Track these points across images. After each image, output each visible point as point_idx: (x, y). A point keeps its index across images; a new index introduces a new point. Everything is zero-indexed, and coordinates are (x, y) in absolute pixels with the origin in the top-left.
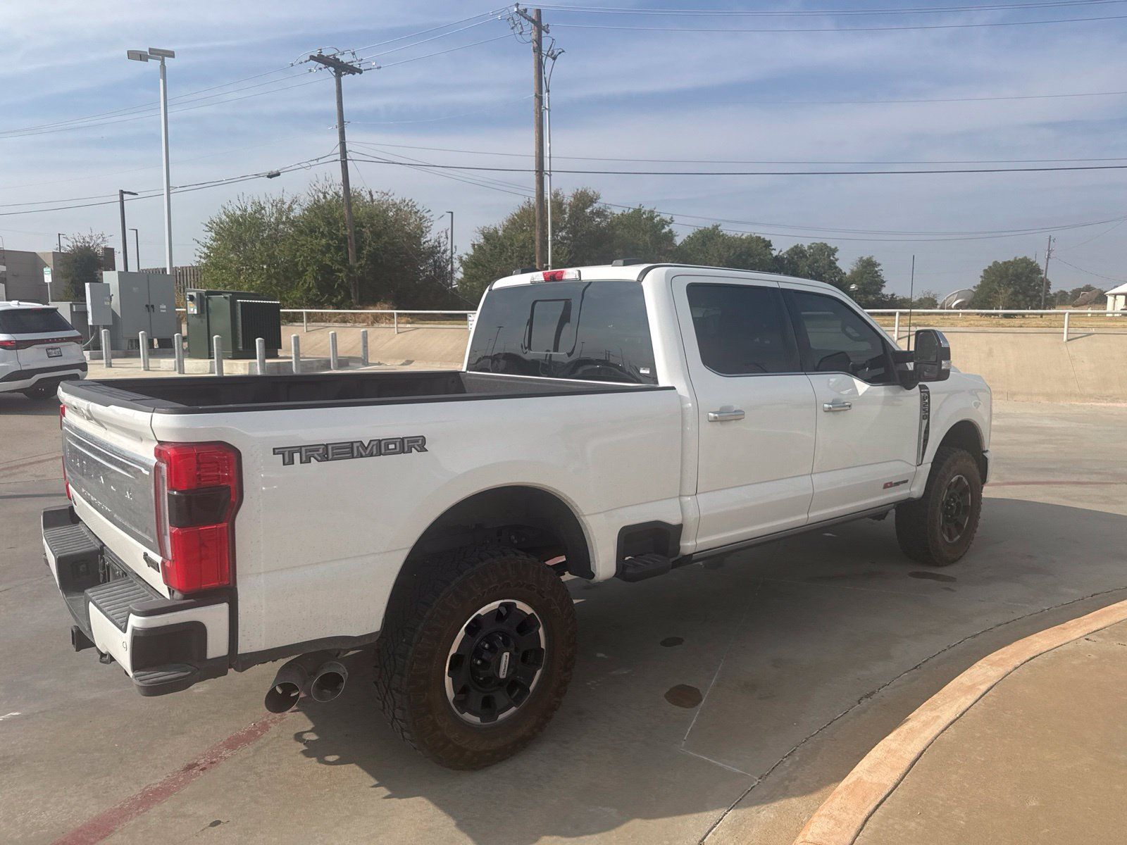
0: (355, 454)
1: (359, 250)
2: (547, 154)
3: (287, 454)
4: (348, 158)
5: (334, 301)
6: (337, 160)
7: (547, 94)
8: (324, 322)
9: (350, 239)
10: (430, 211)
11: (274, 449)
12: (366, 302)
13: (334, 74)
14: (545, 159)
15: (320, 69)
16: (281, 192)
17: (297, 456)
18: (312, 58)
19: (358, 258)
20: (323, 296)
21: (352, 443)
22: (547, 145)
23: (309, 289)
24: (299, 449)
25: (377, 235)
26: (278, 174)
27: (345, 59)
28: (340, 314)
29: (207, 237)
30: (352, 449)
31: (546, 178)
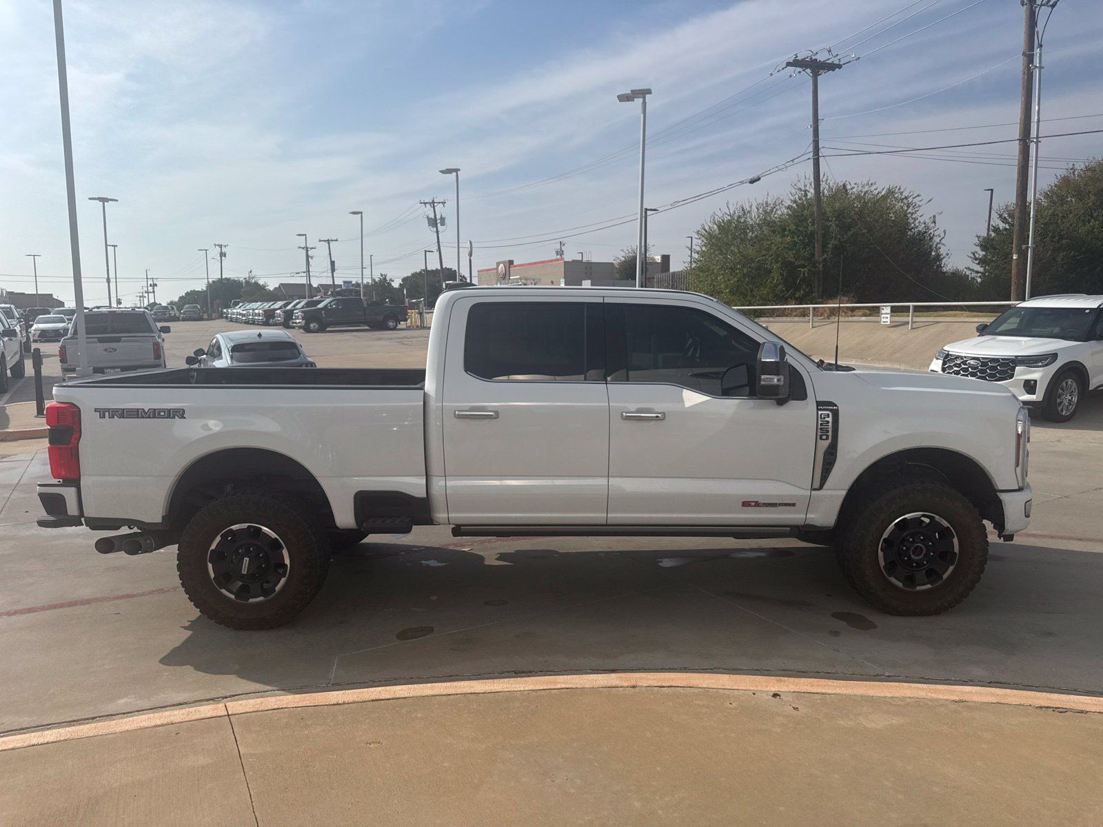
0: (140, 416)
1: (824, 246)
2: (1034, 118)
3: (102, 413)
4: (820, 155)
5: (797, 296)
6: (809, 159)
7: (1038, 49)
8: (787, 316)
9: (817, 233)
10: (918, 196)
11: (95, 409)
12: (827, 295)
13: (811, 74)
14: (1032, 124)
15: (800, 72)
16: (766, 195)
17: (107, 414)
18: (789, 64)
19: (824, 252)
20: (788, 291)
21: (138, 409)
22: (1035, 108)
23: (776, 286)
24: (108, 410)
25: (844, 227)
26: (759, 179)
27: (821, 57)
28: (799, 308)
29: (698, 244)
30: (138, 413)
31: (1033, 147)
